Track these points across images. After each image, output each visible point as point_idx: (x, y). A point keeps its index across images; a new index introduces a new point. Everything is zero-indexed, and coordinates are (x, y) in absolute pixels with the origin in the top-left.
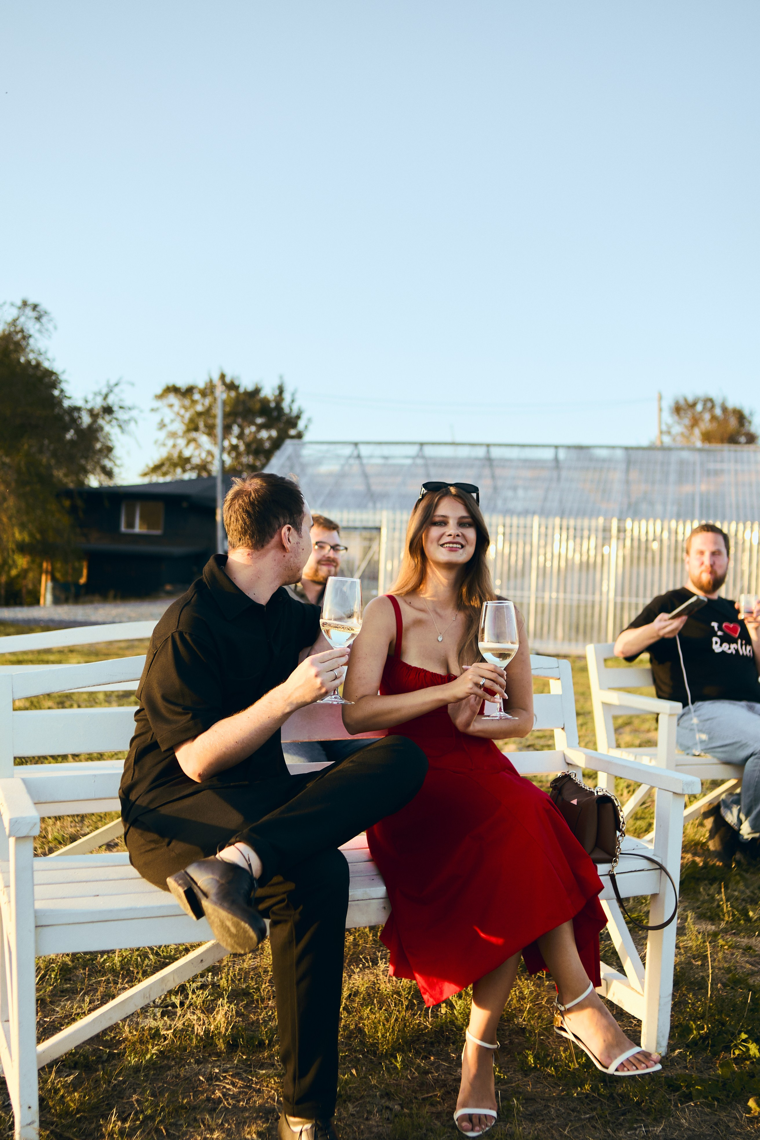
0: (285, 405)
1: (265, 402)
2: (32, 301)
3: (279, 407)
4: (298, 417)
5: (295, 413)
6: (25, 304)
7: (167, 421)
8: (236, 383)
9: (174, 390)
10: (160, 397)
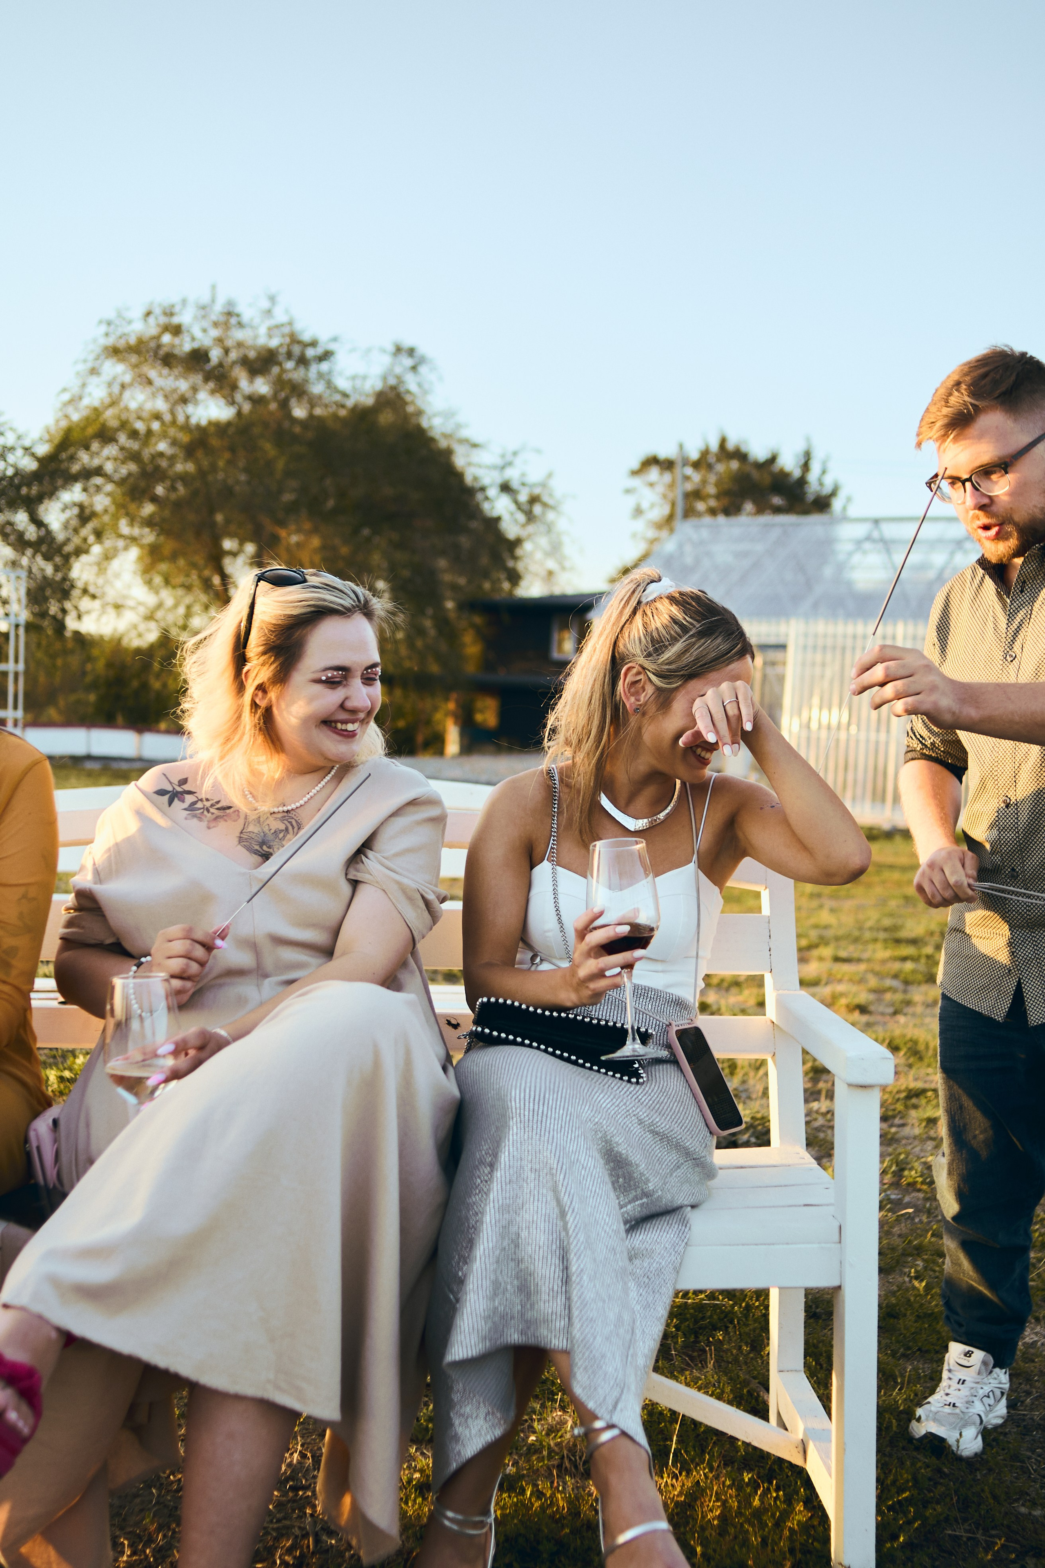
0: (813, 477)
1: (784, 475)
2: (407, 343)
3: (802, 482)
4: (834, 494)
5: (827, 489)
6: (398, 350)
7: (645, 505)
8: (744, 449)
9: (652, 461)
10: (635, 473)
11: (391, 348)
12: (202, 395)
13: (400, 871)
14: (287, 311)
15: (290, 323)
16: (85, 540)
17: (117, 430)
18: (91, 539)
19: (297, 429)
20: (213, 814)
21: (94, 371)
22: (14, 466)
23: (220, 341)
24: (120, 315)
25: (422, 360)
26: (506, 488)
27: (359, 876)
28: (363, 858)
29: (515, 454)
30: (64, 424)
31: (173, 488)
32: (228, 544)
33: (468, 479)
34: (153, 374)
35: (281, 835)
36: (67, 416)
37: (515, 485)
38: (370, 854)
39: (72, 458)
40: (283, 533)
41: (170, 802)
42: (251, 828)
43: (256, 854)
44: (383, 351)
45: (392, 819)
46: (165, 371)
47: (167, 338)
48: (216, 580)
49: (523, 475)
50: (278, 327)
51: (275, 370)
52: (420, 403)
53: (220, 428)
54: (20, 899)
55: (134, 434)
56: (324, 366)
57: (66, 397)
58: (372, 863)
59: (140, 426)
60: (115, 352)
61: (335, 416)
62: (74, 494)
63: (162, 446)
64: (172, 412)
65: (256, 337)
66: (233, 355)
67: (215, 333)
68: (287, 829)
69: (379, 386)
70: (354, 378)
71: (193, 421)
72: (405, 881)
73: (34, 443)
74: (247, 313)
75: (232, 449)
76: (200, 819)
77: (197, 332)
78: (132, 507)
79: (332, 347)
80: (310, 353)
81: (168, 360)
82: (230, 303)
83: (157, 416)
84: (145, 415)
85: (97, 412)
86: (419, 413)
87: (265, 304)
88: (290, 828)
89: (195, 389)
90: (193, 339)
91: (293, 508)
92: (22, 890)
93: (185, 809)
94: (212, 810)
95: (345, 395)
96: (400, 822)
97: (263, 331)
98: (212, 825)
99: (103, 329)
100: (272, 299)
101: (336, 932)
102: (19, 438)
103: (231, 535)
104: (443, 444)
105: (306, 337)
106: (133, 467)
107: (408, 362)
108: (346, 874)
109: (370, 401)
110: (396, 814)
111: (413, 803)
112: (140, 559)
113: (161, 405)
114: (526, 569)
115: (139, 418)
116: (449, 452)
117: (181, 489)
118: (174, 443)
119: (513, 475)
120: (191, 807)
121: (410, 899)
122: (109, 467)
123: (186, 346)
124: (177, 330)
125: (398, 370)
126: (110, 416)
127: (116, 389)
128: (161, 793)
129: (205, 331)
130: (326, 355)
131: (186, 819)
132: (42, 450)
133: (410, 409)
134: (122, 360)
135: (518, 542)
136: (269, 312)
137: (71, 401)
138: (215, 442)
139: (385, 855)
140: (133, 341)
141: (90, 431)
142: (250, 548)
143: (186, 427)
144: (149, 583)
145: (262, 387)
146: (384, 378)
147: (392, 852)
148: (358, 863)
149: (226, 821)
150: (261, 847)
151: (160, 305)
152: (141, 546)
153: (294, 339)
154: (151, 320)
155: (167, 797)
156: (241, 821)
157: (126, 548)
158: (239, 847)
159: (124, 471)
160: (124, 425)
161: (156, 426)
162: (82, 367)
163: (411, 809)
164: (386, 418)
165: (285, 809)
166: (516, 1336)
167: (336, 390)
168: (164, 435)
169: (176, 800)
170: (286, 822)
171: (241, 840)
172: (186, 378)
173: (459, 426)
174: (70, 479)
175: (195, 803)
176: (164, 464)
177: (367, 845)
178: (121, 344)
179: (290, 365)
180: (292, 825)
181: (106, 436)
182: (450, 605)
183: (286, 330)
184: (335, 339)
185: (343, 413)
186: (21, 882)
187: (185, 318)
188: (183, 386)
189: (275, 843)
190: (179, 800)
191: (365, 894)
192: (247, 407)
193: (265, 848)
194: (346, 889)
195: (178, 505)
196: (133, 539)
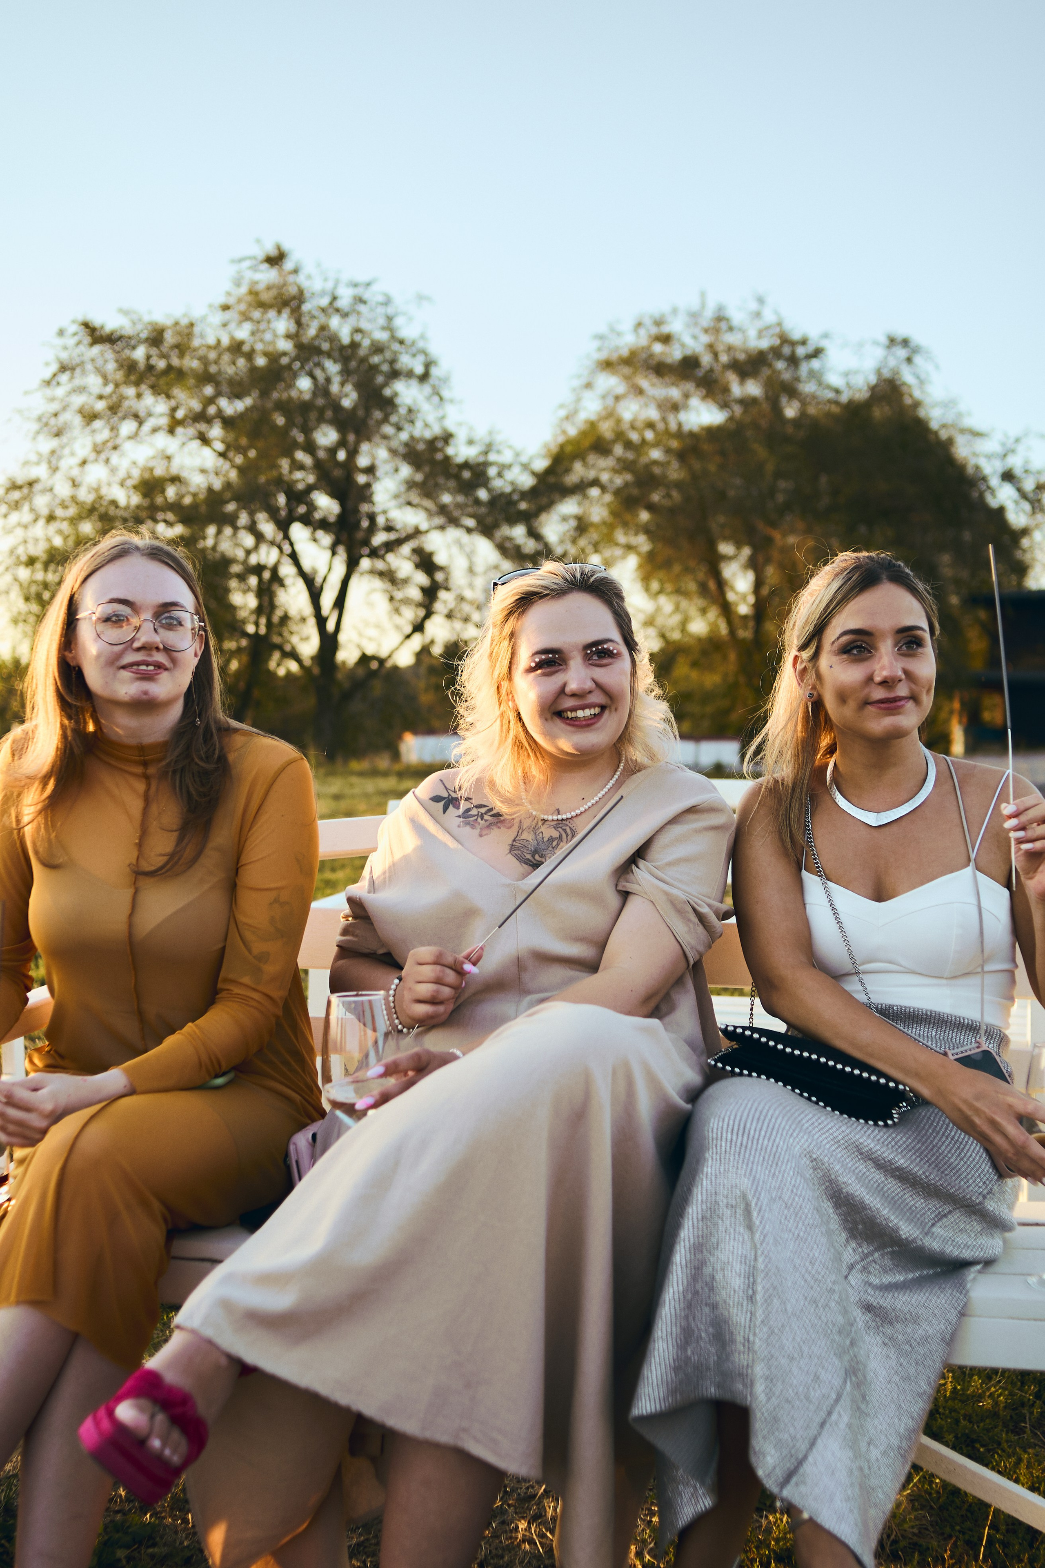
2: (902, 333)
6: (892, 341)
11: (884, 340)
12: (695, 402)
13: (672, 881)
14: (776, 312)
15: (779, 324)
16: (583, 550)
17: (614, 441)
18: (589, 549)
19: (790, 430)
20: (486, 821)
21: (589, 386)
22: (512, 483)
23: (711, 347)
24: (612, 329)
25: (916, 350)
26: (1008, 476)
27: (630, 887)
28: (634, 867)
29: (1017, 440)
30: (561, 439)
31: (668, 496)
32: (726, 548)
33: (970, 470)
34: (644, 383)
35: (552, 843)
36: (564, 432)
37: (1018, 471)
38: (641, 863)
39: (568, 470)
40: (777, 536)
41: (445, 809)
42: (525, 836)
43: (526, 863)
44: (876, 343)
45: (668, 826)
46: (655, 380)
47: (658, 348)
48: (712, 585)
49: (1027, 462)
50: (768, 328)
51: (766, 372)
52: (917, 394)
53: (711, 432)
54: (271, 904)
55: (628, 445)
56: (815, 364)
57: (563, 413)
58: (642, 874)
59: (634, 437)
60: (608, 365)
61: (828, 414)
62: (569, 507)
63: (656, 454)
64: (664, 419)
65: (745, 339)
66: (724, 358)
67: (705, 339)
68: (561, 836)
69: (873, 379)
70: (846, 374)
71: (686, 428)
72: (674, 891)
73: (531, 458)
74: (737, 317)
75: (723, 453)
76: (473, 827)
77: (688, 340)
78: (628, 517)
79: (824, 343)
80: (801, 351)
81: (660, 369)
82: (720, 308)
83: (651, 425)
84: (639, 424)
85: (592, 425)
86: (917, 404)
87: (753, 306)
88: (564, 835)
89: (687, 396)
90: (683, 345)
91: (787, 507)
92: (272, 895)
93: (459, 816)
94: (486, 817)
95: (837, 391)
96: (677, 830)
97: (752, 333)
98: (484, 833)
99: (596, 344)
100: (761, 301)
101: (602, 946)
102: (517, 455)
103: (726, 539)
104: (944, 435)
105: (796, 336)
106: (629, 477)
107: (902, 353)
108: (617, 885)
109: (862, 395)
110: (674, 820)
111: (692, 810)
112: (640, 566)
113: (653, 414)
114: (1034, 559)
115: (633, 427)
116: (950, 441)
117: (675, 494)
118: (668, 451)
119: (1015, 462)
120: (466, 814)
121: (680, 912)
122: (605, 477)
123: (676, 354)
124: (666, 339)
125: (892, 363)
126: (606, 429)
127: (610, 401)
128: (436, 799)
129: (695, 337)
130: (817, 353)
131: (459, 826)
132: (541, 465)
133: (908, 401)
134: (614, 373)
135: (1025, 532)
136: (758, 315)
137: (567, 418)
138: (706, 447)
139: (656, 864)
140: (625, 353)
141: (587, 443)
142: (746, 551)
143: (680, 434)
144: (647, 589)
145: (753, 389)
146: (878, 372)
147: (665, 861)
148: (628, 873)
149: (499, 828)
150: (533, 856)
151: (651, 317)
152: (639, 554)
153: (785, 340)
154: (642, 332)
155: (443, 803)
156: (515, 828)
157: (624, 557)
158: (510, 855)
159: (619, 481)
160: (620, 436)
161: (649, 435)
162: (577, 383)
163: (691, 817)
164: (878, 413)
165: (560, 817)
166: (713, 1390)
167: (829, 387)
168: (656, 444)
169: (451, 806)
170: (560, 829)
171: (512, 848)
172: (677, 386)
173: (960, 415)
174: (567, 492)
175: (469, 810)
176: (657, 470)
177: (640, 854)
178: (614, 357)
179: (780, 365)
180: (566, 832)
181: (601, 447)
182: (954, 600)
183: (777, 330)
184: (826, 336)
185: (835, 409)
186: (272, 885)
187: (676, 326)
188: (675, 393)
189: (548, 852)
190: (454, 807)
191: (634, 904)
192: (738, 410)
193: (537, 857)
194: (614, 900)
195: (672, 512)
196: (629, 548)
